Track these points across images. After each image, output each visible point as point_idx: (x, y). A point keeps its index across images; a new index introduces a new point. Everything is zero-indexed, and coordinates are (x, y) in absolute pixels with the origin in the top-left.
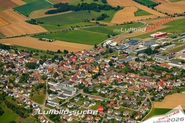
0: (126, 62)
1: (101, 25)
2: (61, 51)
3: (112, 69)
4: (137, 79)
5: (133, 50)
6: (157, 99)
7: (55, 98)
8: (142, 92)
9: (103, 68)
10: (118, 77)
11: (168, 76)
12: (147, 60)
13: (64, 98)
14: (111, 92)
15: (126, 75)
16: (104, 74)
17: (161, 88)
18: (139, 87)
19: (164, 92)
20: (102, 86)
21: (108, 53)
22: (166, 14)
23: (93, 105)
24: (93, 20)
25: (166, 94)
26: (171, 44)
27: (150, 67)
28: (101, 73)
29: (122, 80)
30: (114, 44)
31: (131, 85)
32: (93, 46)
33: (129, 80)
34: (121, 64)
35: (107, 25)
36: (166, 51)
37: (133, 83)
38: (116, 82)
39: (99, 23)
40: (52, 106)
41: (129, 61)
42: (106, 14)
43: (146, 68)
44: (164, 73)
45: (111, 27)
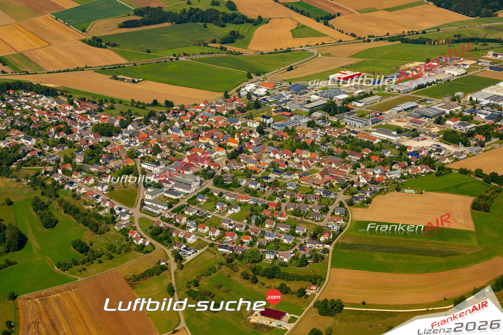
0: (290, 127)
1: (231, 52)
2: (159, 101)
3: (265, 141)
4: (316, 162)
5: (300, 105)
6: (357, 202)
7: (158, 195)
8: (327, 188)
9: (246, 138)
10: (278, 156)
11: (374, 159)
12: (329, 124)
13: (177, 195)
14: (267, 187)
15: (294, 154)
16: (251, 150)
17: (363, 180)
18: (320, 178)
19: (371, 190)
20: (248, 173)
21: (251, 109)
22: (353, 35)
23: (236, 211)
24: (214, 42)
25: (375, 193)
26: (372, 94)
27: (337, 138)
28: (244, 149)
29: (287, 163)
30: (262, 91)
31: (306, 174)
32: (222, 95)
33: (300, 164)
34: (280, 132)
35: (242, 53)
36: (364, 109)
37: (308, 169)
38: (274, 167)
39: (225, 49)
40: (154, 211)
41: (296, 126)
42: (238, 32)
43: (329, 141)
44: (366, 152)
45: (250, 57)
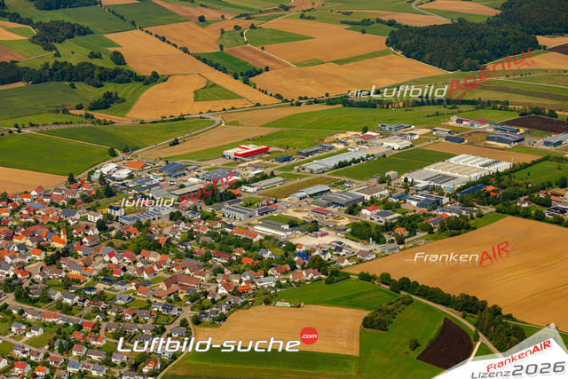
0: (144, 221)
1: (99, 121)
3: (105, 240)
4: (165, 267)
5: (169, 191)
6: (207, 319)
8: (171, 301)
9: (80, 235)
10: (114, 260)
11: (247, 261)
12: (199, 216)
14: (88, 301)
15: (139, 256)
16: (80, 253)
17: (222, 291)
18: (165, 288)
19: (230, 303)
20: (67, 284)
21: (102, 198)
22: (279, 97)
23: (36, 334)
24: (80, 107)
25: (233, 308)
26: (272, 175)
27: (205, 235)
28: (70, 251)
29: (124, 269)
30: (124, 173)
31: (147, 283)
32: (66, 179)
33: (142, 269)
34: (128, 228)
35: (112, 123)
36: (256, 196)
37: (152, 277)
38: (106, 276)
39: (93, 117)
41: (154, 219)
42: (116, 94)
43: (193, 239)
44: (238, 253)
45: (125, 128)
